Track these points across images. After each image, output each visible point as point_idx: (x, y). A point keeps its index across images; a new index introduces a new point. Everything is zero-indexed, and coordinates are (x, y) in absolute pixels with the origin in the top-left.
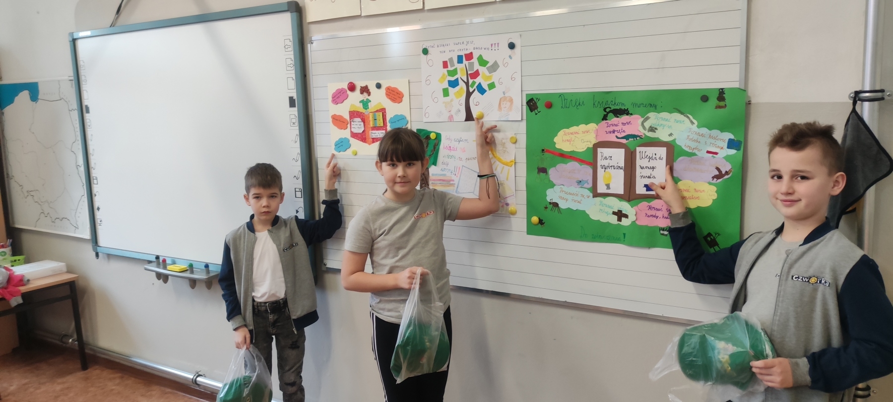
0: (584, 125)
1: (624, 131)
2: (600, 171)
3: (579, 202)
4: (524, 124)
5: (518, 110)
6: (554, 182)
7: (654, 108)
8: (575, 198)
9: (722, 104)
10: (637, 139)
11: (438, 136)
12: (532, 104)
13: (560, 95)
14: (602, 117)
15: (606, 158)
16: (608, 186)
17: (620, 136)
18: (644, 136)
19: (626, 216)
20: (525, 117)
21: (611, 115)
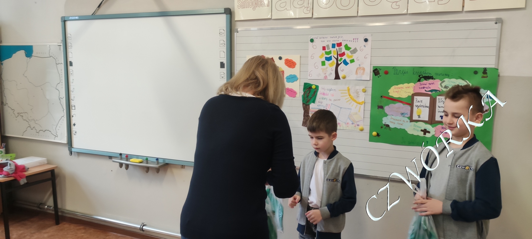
0: (407, 84)
1: (430, 88)
2: (415, 109)
3: (401, 124)
4: (371, 82)
5: (368, 75)
6: (388, 113)
7: (448, 76)
8: (400, 122)
9: (485, 75)
10: (437, 92)
11: (317, 87)
12: (376, 72)
13: (394, 68)
14: (418, 80)
15: (419, 102)
16: (419, 116)
17: (427, 90)
18: (441, 90)
19: (429, 132)
20: (371, 79)
21: (423, 79)
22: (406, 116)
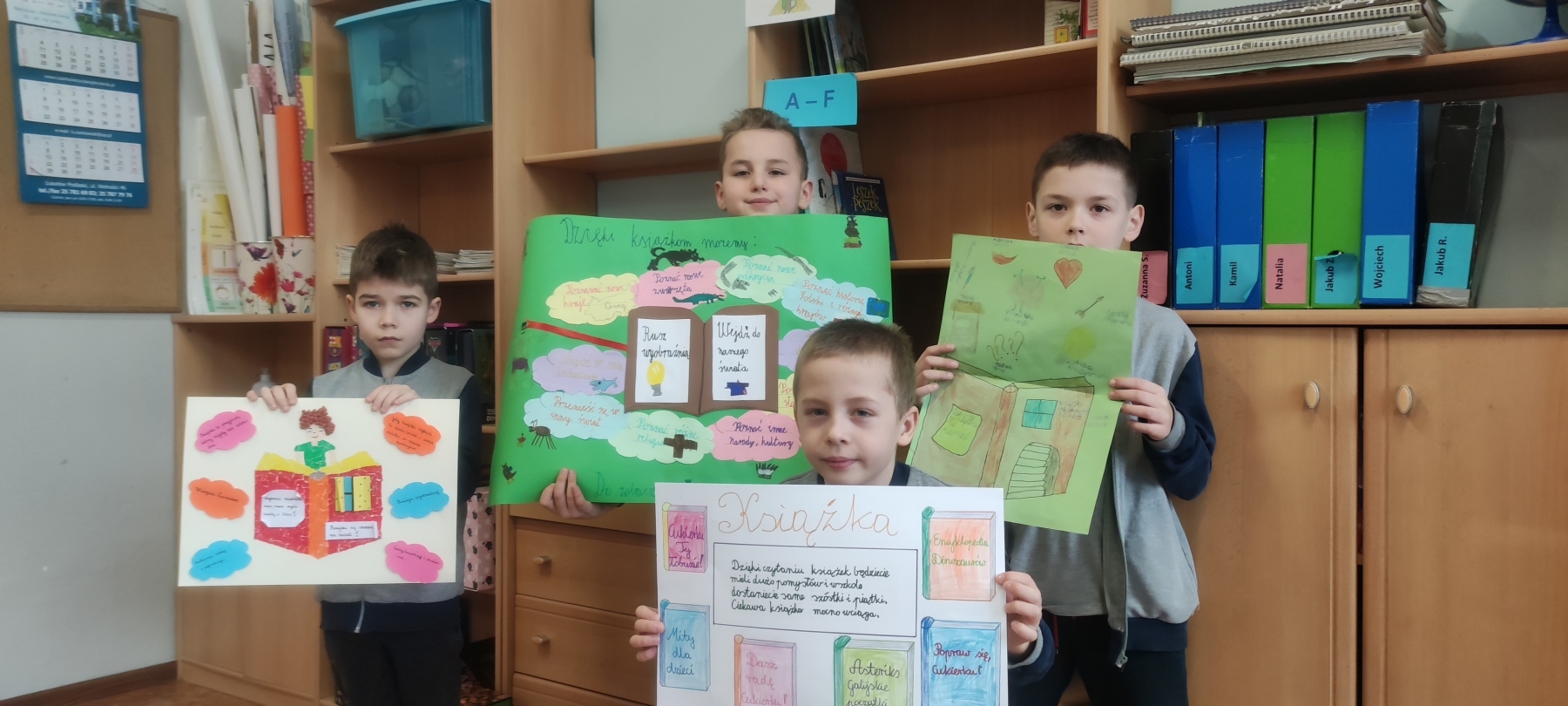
0: (612, 276)
1: (689, 289)
2: (642, 363)
3: (595, 424)
6: (543, 384)
7: (743, 248)
8: (587, 416)
9: (854, 240)
10: (712, 302)
13: (565, 219)
14: (648, 263)
15: (654, 337)
16: (657, 390)
18: (725, 295)
19: (692, 445)
21: (664, 261)
22: (611, 390)
